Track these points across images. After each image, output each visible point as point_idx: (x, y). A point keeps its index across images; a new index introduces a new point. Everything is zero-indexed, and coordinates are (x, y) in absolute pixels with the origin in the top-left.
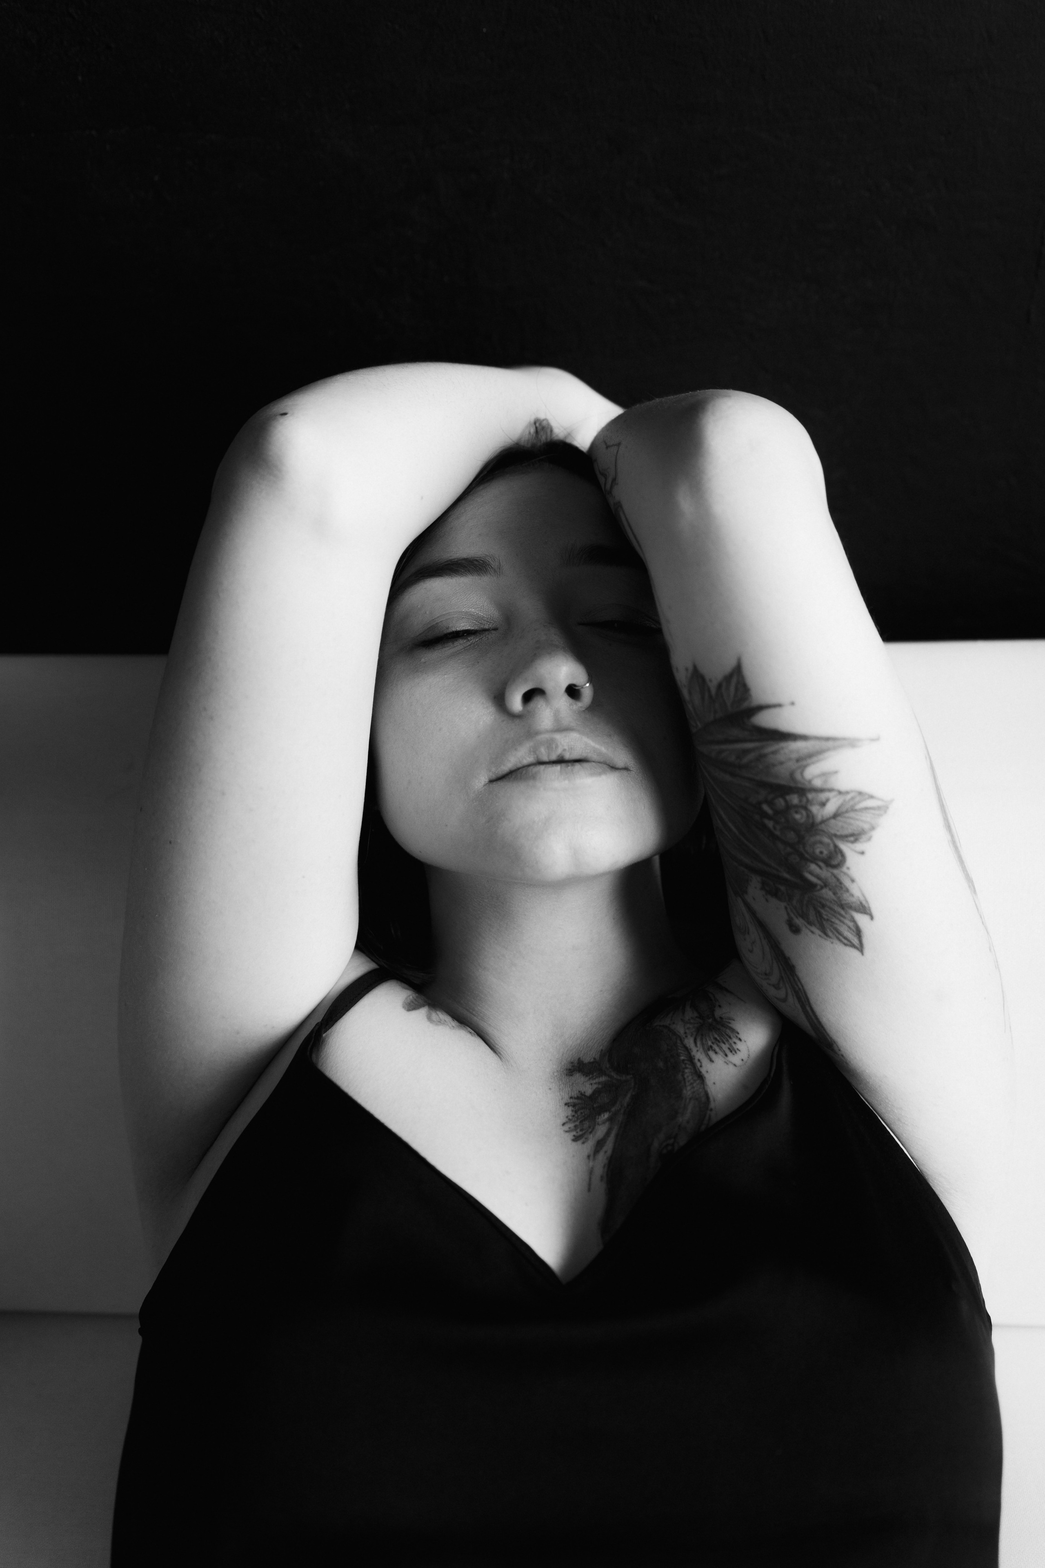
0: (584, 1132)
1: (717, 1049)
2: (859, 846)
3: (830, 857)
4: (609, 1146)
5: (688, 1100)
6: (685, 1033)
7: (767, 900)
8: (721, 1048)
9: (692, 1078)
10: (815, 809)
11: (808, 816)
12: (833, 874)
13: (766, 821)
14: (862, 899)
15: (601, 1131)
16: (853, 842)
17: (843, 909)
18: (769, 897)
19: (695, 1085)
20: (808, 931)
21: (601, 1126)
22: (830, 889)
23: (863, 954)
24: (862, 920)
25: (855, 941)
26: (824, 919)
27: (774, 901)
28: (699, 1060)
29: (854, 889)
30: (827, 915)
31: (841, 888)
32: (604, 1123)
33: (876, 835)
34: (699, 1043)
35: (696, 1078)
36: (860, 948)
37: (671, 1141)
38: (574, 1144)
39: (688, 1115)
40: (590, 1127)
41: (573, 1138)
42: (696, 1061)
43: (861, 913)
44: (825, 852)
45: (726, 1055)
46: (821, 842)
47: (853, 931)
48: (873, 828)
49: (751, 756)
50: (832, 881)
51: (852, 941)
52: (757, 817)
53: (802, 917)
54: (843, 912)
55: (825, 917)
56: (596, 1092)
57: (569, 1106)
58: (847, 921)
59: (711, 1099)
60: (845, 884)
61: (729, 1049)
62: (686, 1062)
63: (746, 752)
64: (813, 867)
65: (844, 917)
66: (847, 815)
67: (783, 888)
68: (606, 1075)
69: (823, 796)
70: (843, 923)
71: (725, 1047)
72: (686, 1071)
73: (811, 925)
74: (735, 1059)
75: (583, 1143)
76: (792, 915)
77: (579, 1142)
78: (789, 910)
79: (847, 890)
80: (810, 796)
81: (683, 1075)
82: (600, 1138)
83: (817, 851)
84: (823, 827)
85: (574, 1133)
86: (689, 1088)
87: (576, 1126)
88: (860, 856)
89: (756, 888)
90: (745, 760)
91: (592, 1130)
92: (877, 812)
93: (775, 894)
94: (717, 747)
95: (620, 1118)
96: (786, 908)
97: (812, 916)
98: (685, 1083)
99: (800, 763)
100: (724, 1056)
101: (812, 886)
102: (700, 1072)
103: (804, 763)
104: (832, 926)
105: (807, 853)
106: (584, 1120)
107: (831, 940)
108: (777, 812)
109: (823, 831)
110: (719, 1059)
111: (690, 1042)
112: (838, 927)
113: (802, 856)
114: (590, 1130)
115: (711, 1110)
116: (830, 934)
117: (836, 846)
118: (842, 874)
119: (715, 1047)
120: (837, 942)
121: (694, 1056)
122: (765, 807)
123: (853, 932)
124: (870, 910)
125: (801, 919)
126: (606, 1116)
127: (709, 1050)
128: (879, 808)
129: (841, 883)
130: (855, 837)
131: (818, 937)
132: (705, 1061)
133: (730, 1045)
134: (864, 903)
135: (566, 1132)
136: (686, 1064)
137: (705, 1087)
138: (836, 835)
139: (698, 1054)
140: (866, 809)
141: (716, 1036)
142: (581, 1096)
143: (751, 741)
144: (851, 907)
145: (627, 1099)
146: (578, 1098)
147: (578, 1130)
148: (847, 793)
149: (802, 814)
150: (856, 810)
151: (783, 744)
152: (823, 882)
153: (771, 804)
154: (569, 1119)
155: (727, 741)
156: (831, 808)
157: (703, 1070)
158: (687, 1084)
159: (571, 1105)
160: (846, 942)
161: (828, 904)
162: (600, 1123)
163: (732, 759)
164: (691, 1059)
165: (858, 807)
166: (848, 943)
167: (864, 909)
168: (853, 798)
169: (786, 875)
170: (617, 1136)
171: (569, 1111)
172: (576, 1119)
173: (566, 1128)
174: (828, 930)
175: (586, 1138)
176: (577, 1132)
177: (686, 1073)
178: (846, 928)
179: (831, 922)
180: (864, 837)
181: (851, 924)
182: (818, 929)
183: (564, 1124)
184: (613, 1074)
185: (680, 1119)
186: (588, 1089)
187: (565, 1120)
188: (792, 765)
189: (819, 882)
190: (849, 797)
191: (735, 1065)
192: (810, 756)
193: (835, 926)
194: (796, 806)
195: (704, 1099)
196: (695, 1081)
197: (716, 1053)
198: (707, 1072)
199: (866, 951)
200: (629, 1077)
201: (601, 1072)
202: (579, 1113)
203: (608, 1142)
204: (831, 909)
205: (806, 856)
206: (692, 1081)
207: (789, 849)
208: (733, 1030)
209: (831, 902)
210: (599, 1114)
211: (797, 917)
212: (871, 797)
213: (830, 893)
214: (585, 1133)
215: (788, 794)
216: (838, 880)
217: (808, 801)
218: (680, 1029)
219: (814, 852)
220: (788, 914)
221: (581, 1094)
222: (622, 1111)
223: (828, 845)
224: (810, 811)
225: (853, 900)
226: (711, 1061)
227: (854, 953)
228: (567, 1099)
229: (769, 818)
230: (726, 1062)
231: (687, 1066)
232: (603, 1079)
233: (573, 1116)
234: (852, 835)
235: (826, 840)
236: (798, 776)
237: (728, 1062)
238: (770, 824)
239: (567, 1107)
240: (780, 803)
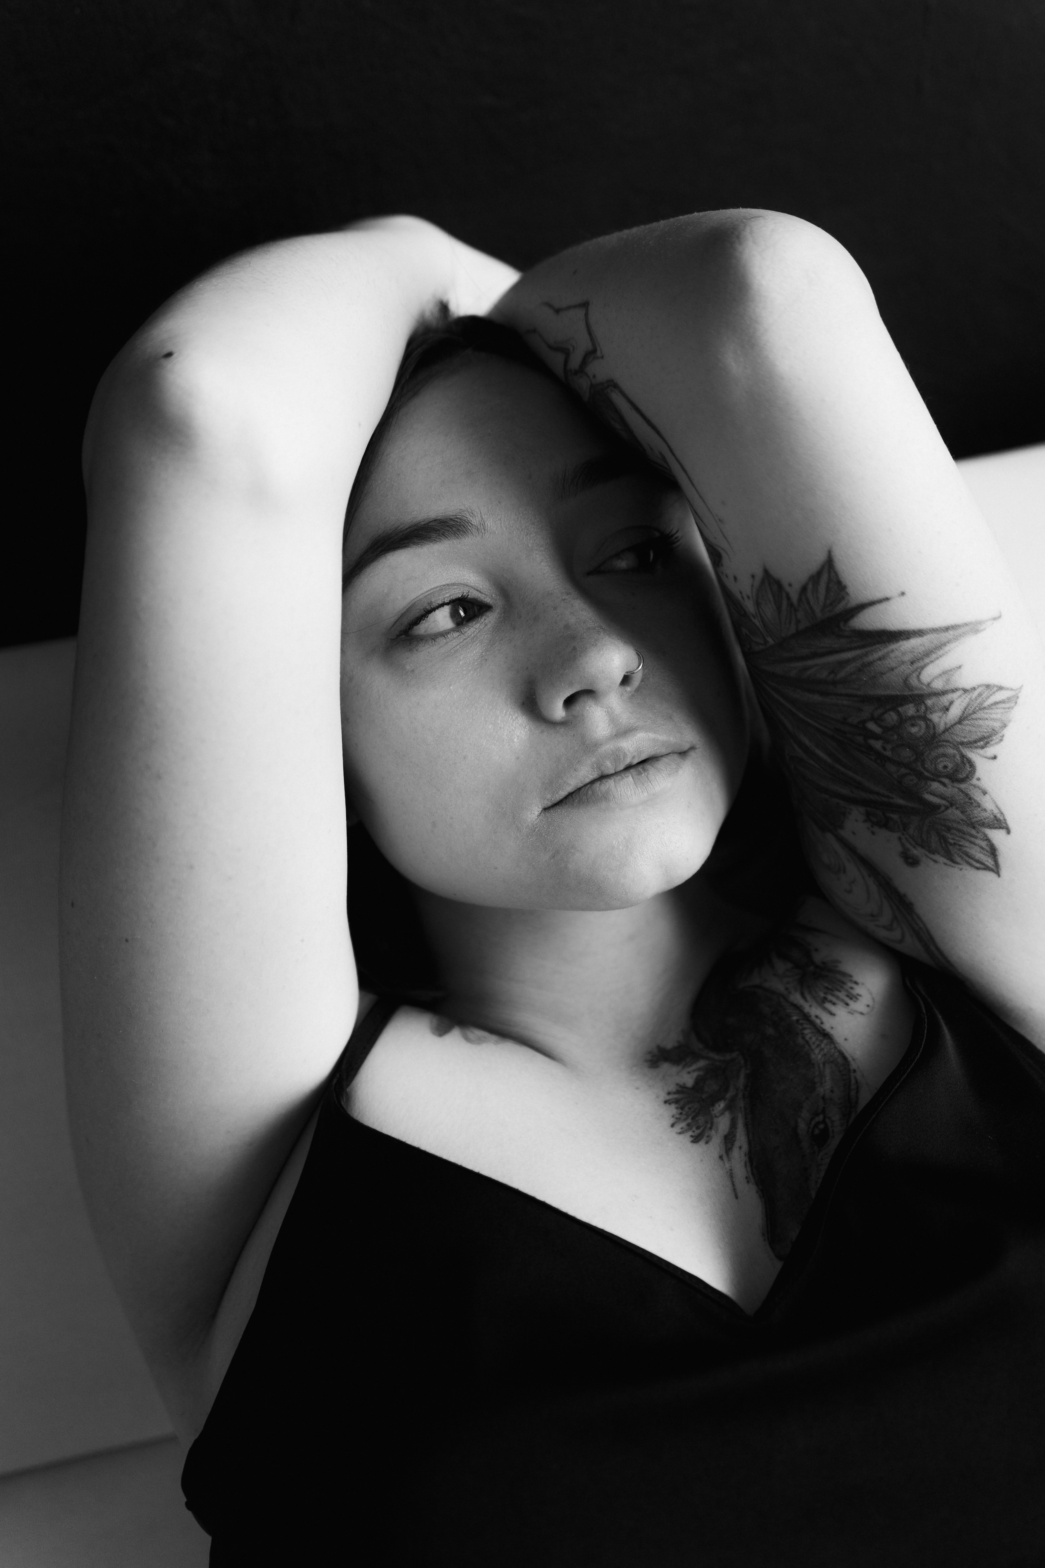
0: (701, 1129)
1: (834, 1000)
2: (990, 751)
3: (956, 770)
4: (741, 1138)
5: (821, 1066)
6: (787, 989)
7: (873, 833)
8: (838, 998)
9: (817, 1039)
10: (935, 717)
11: (928, 727)
12: (960, 790)
13: (872, 742)
14: (996, 811)
15: (723, 1123)
16: (982, 748)
17: (974, 828)
18: (876, 829)
19: (823, 1046)
20: (929, 860)
21: (720, 1118)
22: (957, 808)
23: (999, 876)
24: (997, 836)
25: (990, 862)
26: (951, 844)
27: (883, 834)
28: (817, 1017)
29: (987, 803)
30: (953, 839)
31: (972, 803)
32: (722, 1113)
33: (1007, 732)
34: (808, 997)
35: (821, 1038)
36: (996, 869)
37: (821, 1118)
38: (695, 1145)
39: (828, 1084)
40: (707, 1122)
41: (692, 1139)
42: (813, 1018)
43: (996, 828)
44: (950, 766)
45: (847, 1004)
46: (944, 755)
47: (987, 851)
48: (1005, 726)
49: (850, 668)
50: (960, 798)
51: (986, 863)
52: (860, 739)
53: (922, 847)
54: (973, 832)
55: (952, 841)
56: (699, 1082)
57: (670, 1104)
58: (978, 842)
59: (850, 1059)
60: (975, 798)
61: (847, 996)
62: (801, 1022)
63: (843, 664)
64: (935, 786)
65: (976, 837)
66: (974, 716)
67: (895, 817)
68: (703, 1058)
69: (945, 700)
70: (974, 844)
71: (842, 995)
72: (806, 1032)
73: (934, 854)
74: (859, 1006)
75: (707, 1143)
76: (908, 845)
77: (702, 1143)
78: (904, 841)
79: (979, 806)
80: (929, 702)
81: (803, 1038)
82: (725, 1133)
83: (940, 767)
84: (947, 736)
85: (690, 1133)
86: (817, 1051)
87: (688, 1125)
88: (991, 762)
89: (857, 821)
90: (842, 674)
91: (711, 1125)
92: (1007, 705)
93: (885, 824)
94: (800, 665)
95: (741, 1103)
96: (900, 839)
97: (934, 839)
98: (810, 1046)
99: (916, 665)
100: (845, 1006)
101: (935, 808)
102: (824, 1030)
103: (921, 664)
104: (960, 850)
105: (928, 771)
106: (696, 1116)
107: (960, 867)
108: (886, 729)
109: (948, 741)
110: (840, 1011)
111: (796, 998)
112: (968, 850)
113: (920, 776)
114: (709, 1126)
115: (855, 1071)
116: (958, 859)
117: (963, 756)
118: (971, 787)
119: (830, 997)
120: (968, 868)
121: (808, 1013)
122: (872, 726)
123: (986, 853)
124: (1006, 823)
125: (919, 849)
126: (722, 1105)
127: (824, 1002)
128: (1009, 699)
129: (970, 799)
130: (984, 741)
131: (943, 865)
132: (825, 1017)
133: (847, 991)
134: (998, 815)
135: (680, 1133)
136: (802, 1024)
137: (837, 1045)
138: (962, 743)
139: (814, 1011)
140: (996, 703)
141: (826, 985)
142: (682, 1089)
143: (850, 649)
144: (983, 825)
145: (741, 1081)
146: (677, 1092)
147: (694, 1129)
148: (974, 689)
149: (920, 726)
150: (985, 708)
151: (893, 646)
152: (948, 801)
153: (877, 720)
154: (677, 1118)
155: (815, 655)
156: (955, 712)
157: (827, 1027)
158: (813, 1047)
159: (673, 1102)
160: (978, 865)
161: (955, 825)
162: (717, 1115)
163: (824, 675)
164: (806, 1017)
165: (986, 704)
166: (981, 866)
167: (1000, 823)
168: (980, 695)
169: (901, 802)
170: (746, 1125)
171: (673, 1110)
172: (685, 1117)
173: (678, 1128)
174: (956, 856)
175: (708, 1136)
176: (694, 1131)
177: (807, 1034)
178: (979, 849)
179: (960, 845)
180: (995, 739)
181: (984, 844)
182: (943, 856)
183: (673, 1126)
184: (712, 1055)
185: (821, 1090)
186: (688, 1078)
187: (672, 1120)
188: (906, 669)
189: (944, 802)
190: (976, 693)
191: (862, 1014)
192: (928, 654)
193: (965, 849)
194: (912, 718)
195: (840, 1060)
196: (821, 1041)
197: (834, 1004)
198: (832, 1028)
199: (1004, 871)
200: (735, 1055)
201: (696, 1057)
202: (686, 1109)
203: (738, 1135)
204: (959, 831)
205: (926, 774)
206: (817, 1043)
207: (903, 771)
208: (844, 974)
209: (959, 823)
210: (713, 1105)
211: (915, 847)
212: (1001, 688)
213: (958, 812)
214: (703, 1131)
215: (901, 705)
216: (967, 795)
217: (927, 708)
218: (778, 986)
219: (936, 769)
220: (903, 845)
221: (681, 1086)
222: (740, 1095)
223: (954, 756)
224: (930, 720)
225: (984, 814)
226: (832, 1014)
227: (991, 876)
228: (663, 1096)
229: (876, 737)
230: (850, 1012)
231: (805, 1026)
232: (702, 1063)
233: (681, 1114)
234: (982, 739)
235: (951, 751)
236: (914, 681)
237: (852, 1012)
238: (877, 745)
239: (667, 1105)
240: (891, 718)
